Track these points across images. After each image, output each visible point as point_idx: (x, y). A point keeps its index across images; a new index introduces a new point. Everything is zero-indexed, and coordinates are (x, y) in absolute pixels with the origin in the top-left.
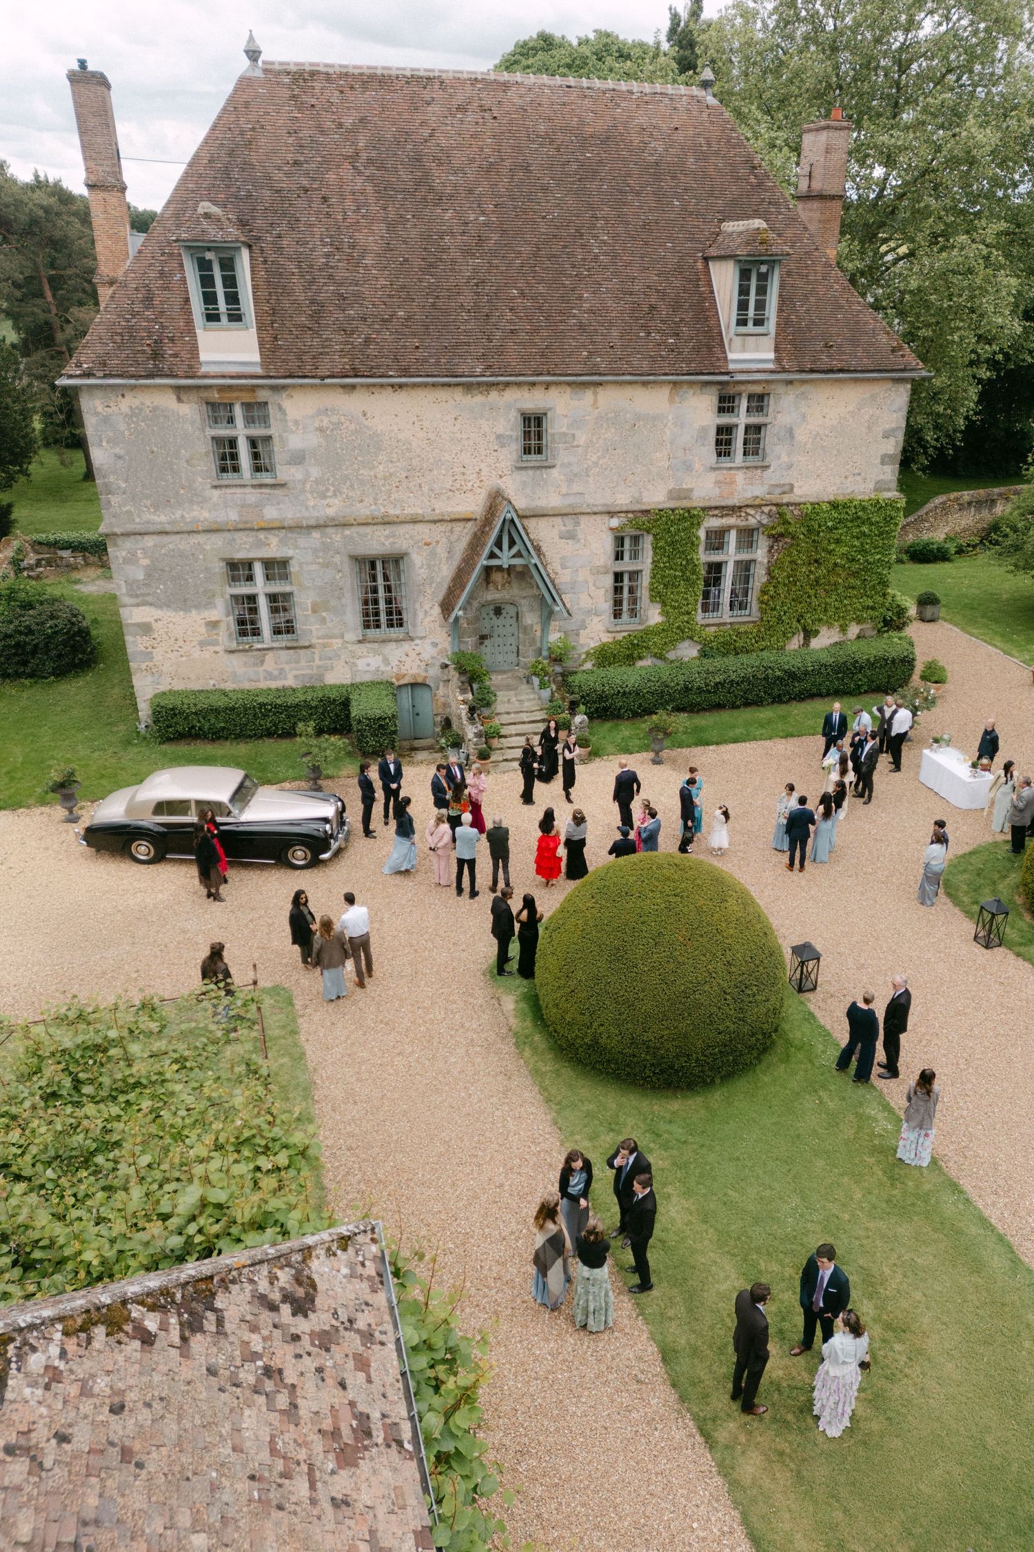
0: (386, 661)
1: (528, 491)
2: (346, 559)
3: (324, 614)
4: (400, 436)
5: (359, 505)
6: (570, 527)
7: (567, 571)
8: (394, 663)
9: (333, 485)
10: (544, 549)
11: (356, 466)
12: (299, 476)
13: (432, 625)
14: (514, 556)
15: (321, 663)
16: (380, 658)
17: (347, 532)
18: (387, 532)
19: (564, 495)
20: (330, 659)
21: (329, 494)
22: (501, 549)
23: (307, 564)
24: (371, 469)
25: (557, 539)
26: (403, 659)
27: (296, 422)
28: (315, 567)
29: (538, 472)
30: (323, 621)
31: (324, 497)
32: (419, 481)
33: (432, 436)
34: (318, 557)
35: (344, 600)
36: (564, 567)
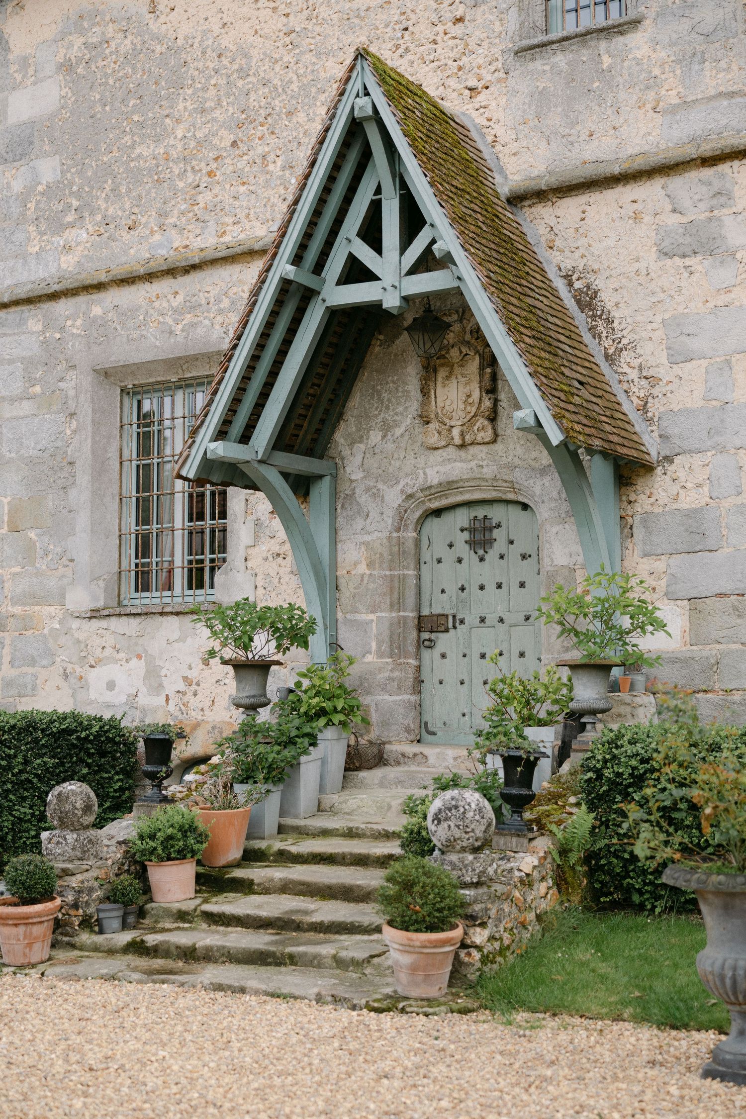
0: (153, 677)
1: (554, 119)
2: (87, 381)
3: (32, 535)
4: (225, 42)
5: (126, 236)
6: (698, 214)
7: (695, 370)
8: (173, 685)
9: (78, 195)
10: (607, 298)
11: (127, 139)
12: (17, 186)
13: (272, 567)
14: (412, 271)
15: (14, 673)
16: (138, 666)
17: (97, 311)
18: (180, 298)
19: (673, 110)
20: (33, 662)
21: (70, 218)
22: (378, 248)
23: (12, 400)
24: (157, 141)
25: (650, 258)
26: (193, 674)
27: (24, 62)
28: (26, 407)
29: (585, 54)
30: (29, 553)
31: (62, 228)
32: (260, 150)
33: (296, 22)
34: (32, 382)
35: (73, 493)
36: (679, 357)
